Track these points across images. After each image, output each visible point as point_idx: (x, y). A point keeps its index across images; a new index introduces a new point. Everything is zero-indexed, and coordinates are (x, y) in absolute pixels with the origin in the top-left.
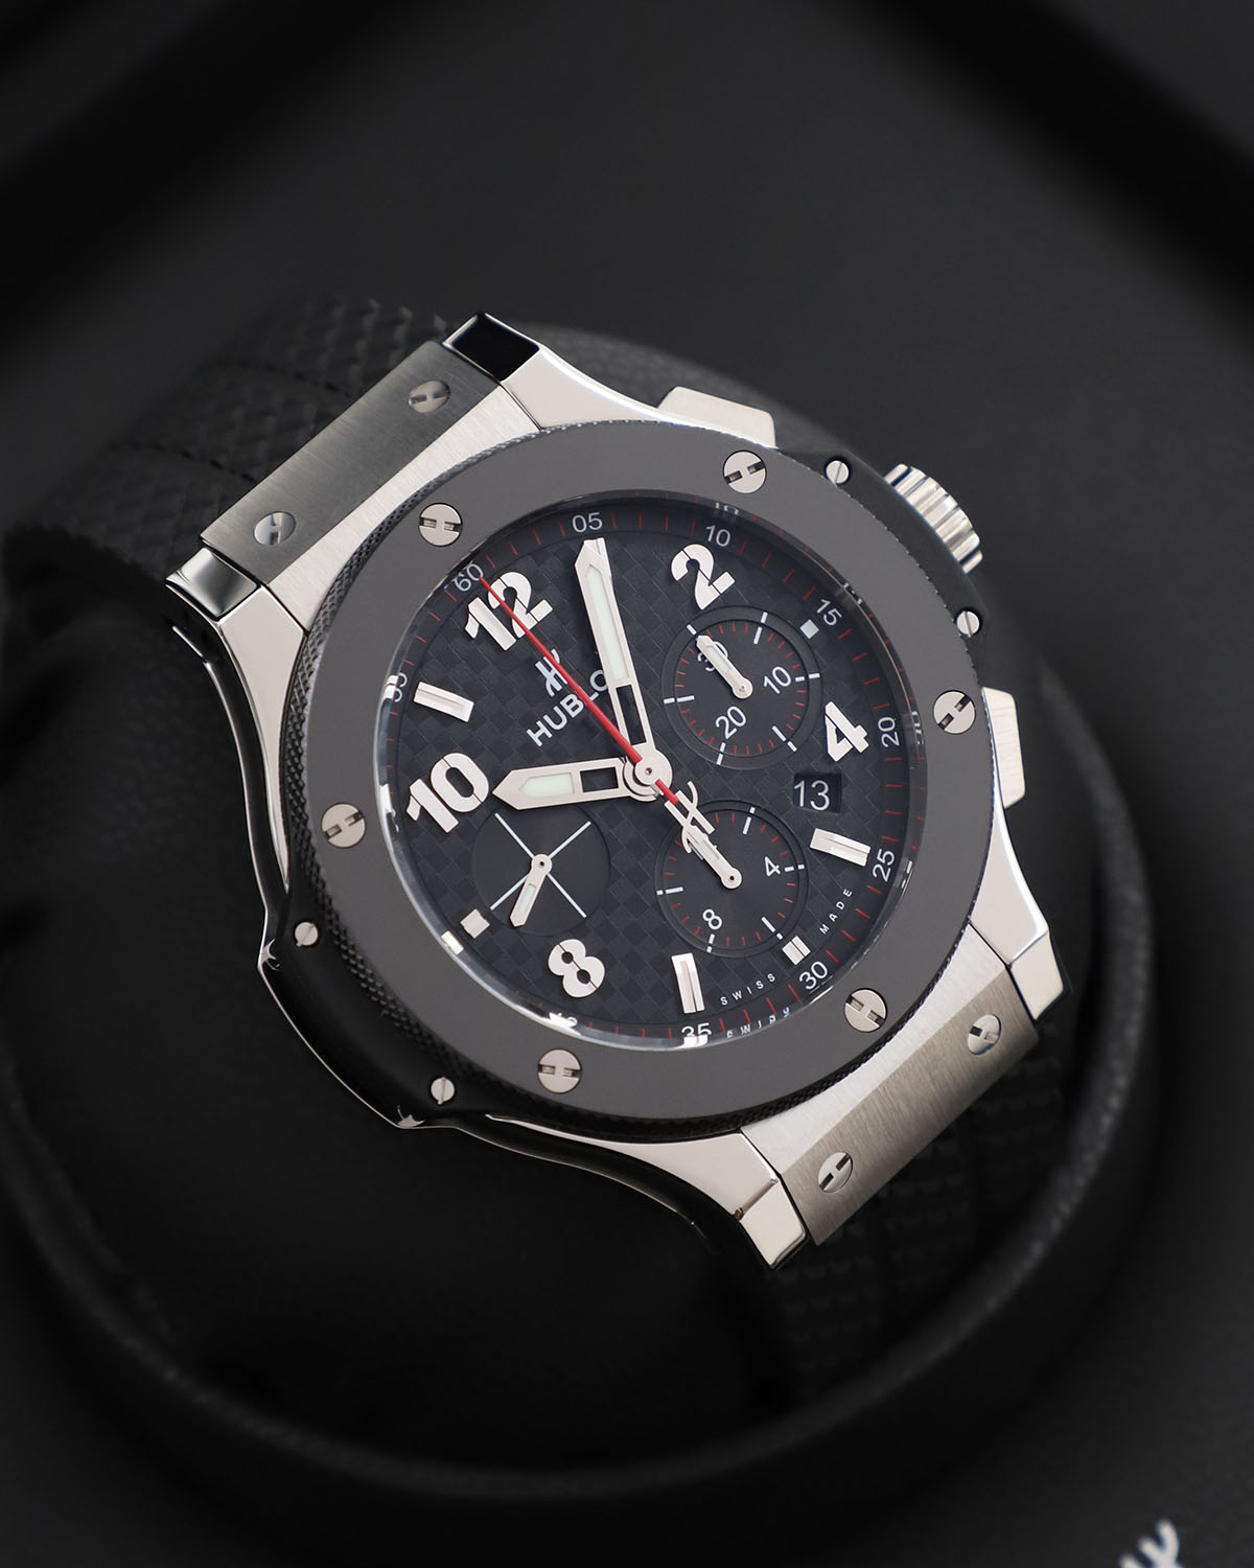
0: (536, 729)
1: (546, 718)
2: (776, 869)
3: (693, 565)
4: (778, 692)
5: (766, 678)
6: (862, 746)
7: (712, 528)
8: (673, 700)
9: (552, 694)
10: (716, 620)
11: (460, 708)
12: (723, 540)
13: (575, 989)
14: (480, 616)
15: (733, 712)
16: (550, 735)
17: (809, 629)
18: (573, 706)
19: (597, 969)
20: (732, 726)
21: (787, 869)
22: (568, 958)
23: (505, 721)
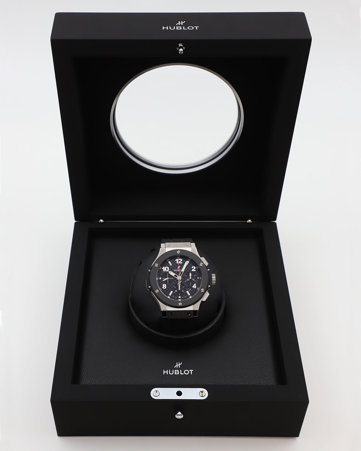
0: (175, 270)
3: (194, 268)
4: (193, 280)
6: (195, 288)
8: (185, 275)
10: (192, 272)
11: (171, 264)
12: (197, 268)
13: (163, 287)
14: (177, 260)
17: (198, 278)
18: (178, 270)
19: (166, 288)
20: (188, 280)
21: (184, 292)
22: (164, 285)
23: (173, 268)
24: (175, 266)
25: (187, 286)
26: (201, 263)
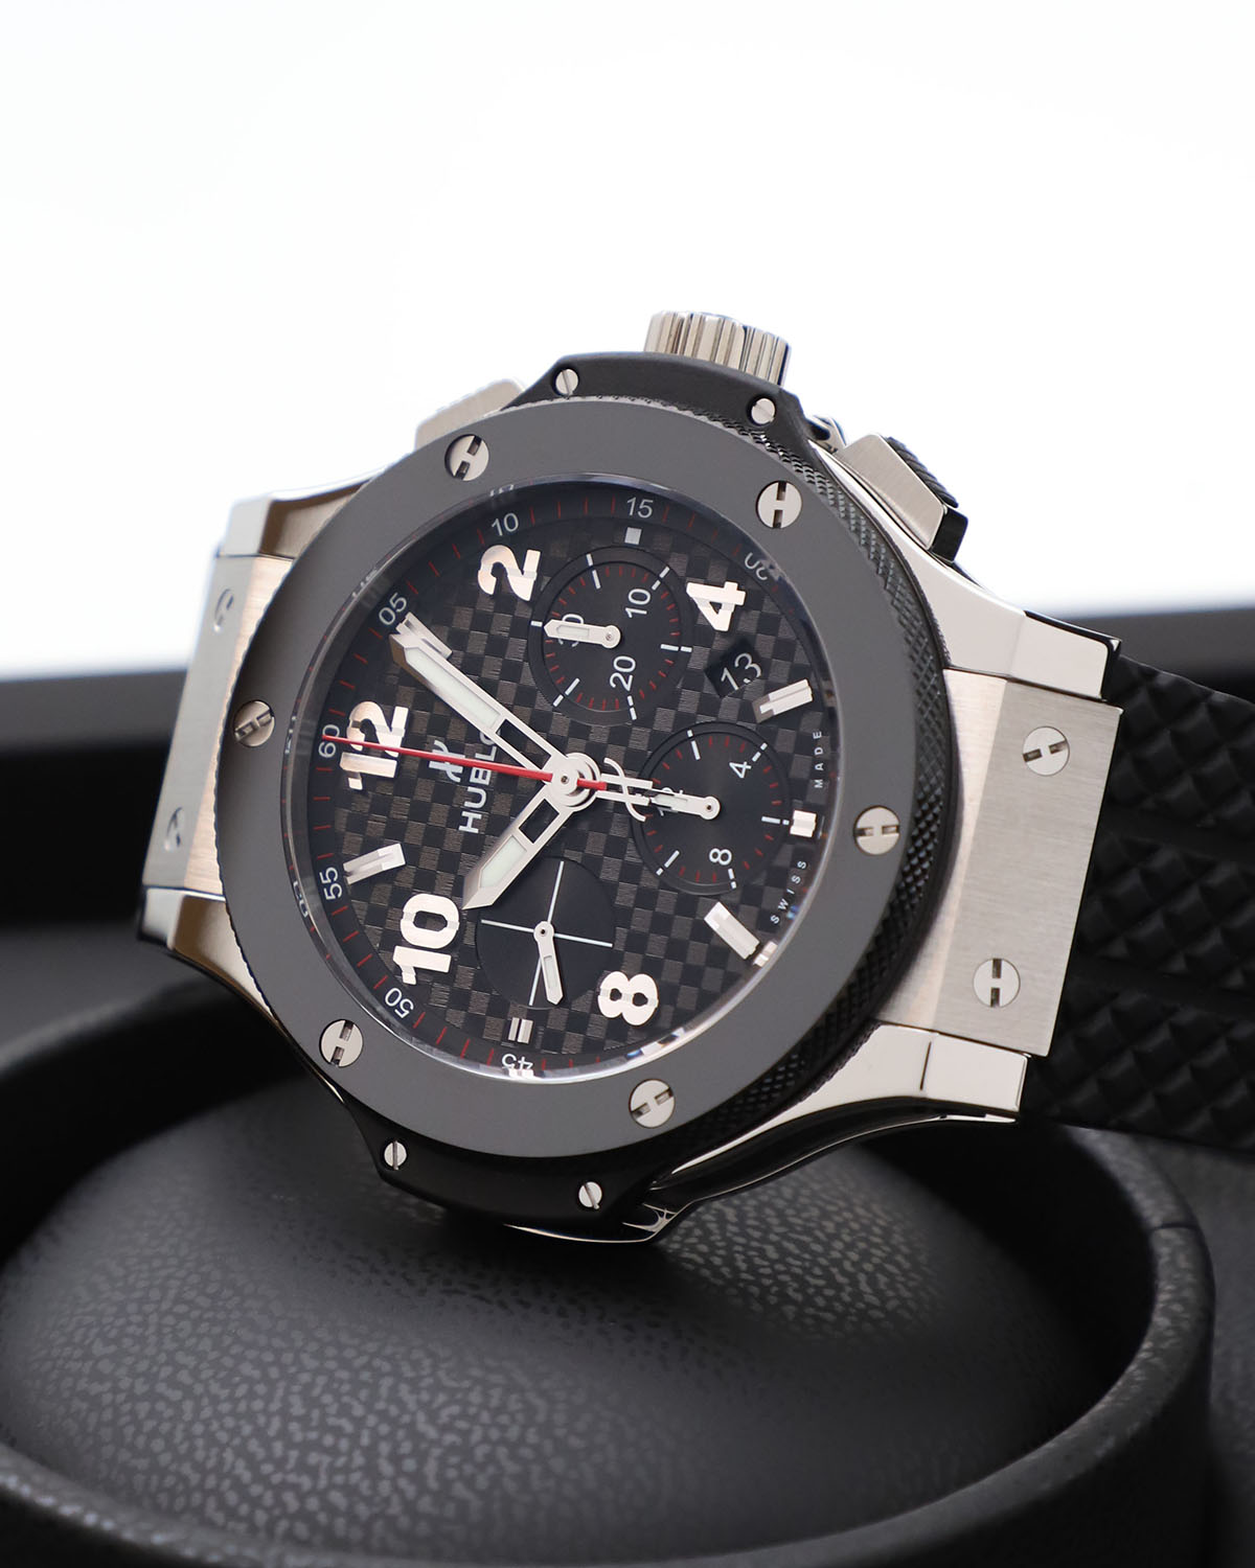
0: (464, 821)
1: (468, 804)
2: (745, 766)
3: (499, 571)
4: (645, 612)
5: (627, 609)
6: (739, 598)
7: (497, 522)
8: (561, 698)
9: (458, 780)
10: (548, 601)
11: (391, 857)
12: (511, 525)
13: (638, 1016)
14: (358, 765)
15: (620, 663)
16: (479, 816)
17: (633, 536)
18: (482, 778)
19: (645, 984)
20: (626, 676)
21: (755, 759)
22: (615, 995)
23: (434, 837)
24: (420, 812)
25: (689, 701)
26: (461, 454)
